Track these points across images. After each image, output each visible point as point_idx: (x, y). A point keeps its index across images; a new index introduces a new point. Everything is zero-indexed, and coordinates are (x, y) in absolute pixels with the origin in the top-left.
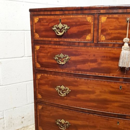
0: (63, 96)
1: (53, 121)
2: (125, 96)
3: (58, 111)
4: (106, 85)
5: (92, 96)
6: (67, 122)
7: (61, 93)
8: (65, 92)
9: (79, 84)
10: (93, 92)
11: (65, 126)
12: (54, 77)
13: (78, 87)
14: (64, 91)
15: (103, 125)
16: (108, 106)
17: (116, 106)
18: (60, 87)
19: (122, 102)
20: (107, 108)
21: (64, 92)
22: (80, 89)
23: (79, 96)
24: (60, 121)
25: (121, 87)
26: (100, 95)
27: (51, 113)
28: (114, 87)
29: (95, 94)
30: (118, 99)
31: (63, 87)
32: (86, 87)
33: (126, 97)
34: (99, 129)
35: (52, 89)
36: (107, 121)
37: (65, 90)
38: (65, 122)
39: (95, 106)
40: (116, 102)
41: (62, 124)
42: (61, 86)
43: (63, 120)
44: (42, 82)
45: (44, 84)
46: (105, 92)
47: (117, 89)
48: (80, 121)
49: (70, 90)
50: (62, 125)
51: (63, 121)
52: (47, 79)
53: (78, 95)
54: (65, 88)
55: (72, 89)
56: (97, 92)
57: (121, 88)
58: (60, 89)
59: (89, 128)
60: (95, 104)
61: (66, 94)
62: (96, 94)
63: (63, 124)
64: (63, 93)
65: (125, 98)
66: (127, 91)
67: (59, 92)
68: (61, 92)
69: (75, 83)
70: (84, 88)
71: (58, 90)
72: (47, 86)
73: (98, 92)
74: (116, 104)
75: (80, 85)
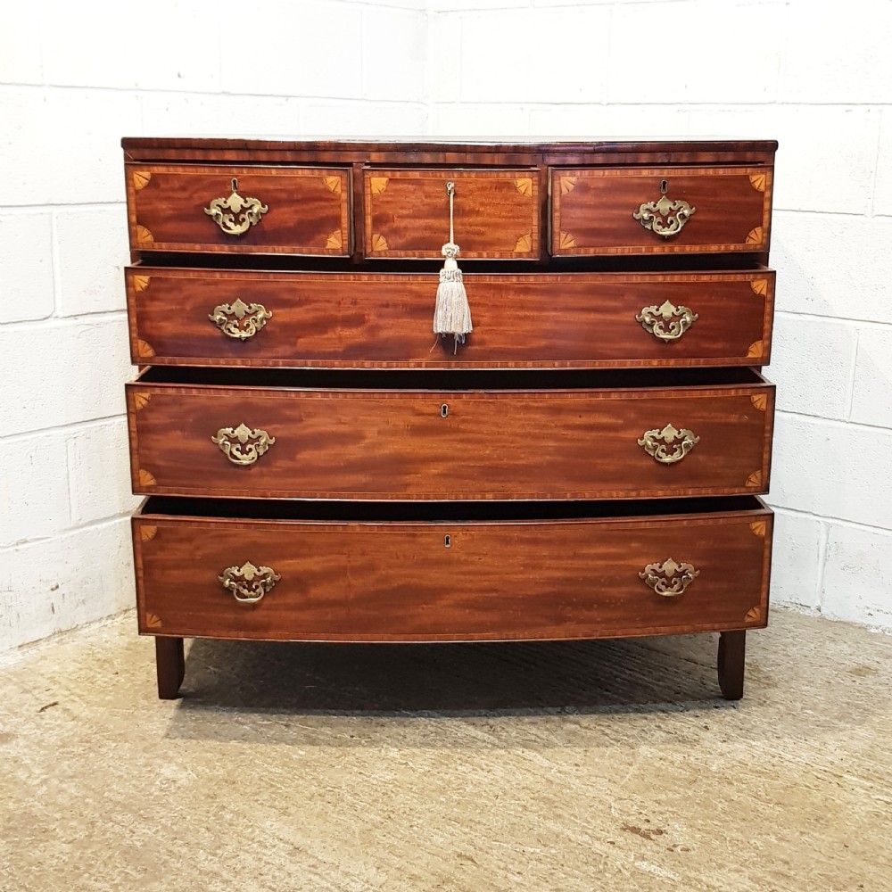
0: (245, 462)
1: (207, 576)
2: (461, 436)
3: (225, 536)
4: (399, 408)
5: (355, 452)
6: (264, 570)
7: (238, 454)
8: (252, 447)
9: (302, 414)
10: (357, 437)
11: (257, 587)
12: (208, 398)
13: (300, 425)
14: (249, 446)
15: (398, 558)
16: (407, 478)
17: (435, 476)
18: (233, 432)
19: (453, 459)
20: (407, 485)
21: (250, 450)
22: (309, 431)
23: (306, 456)
24: (239, 571)
25: (445, 408)
26: (379, 445)
27: (198, 548)
28: (425, 412)
29: (363, 444)
30: (440, 450)
31: (243, 432)
32: (329, 420)
33: (462, 441)
34: (384, 572)
35: (198, 445)
36: (411, 539)
37: (251, 441)
38: (259, 571)
39: (366, 485)
40: (432, 461)
41: (247, 581)
42: (235, 428)
43: (248, 564)
44: (157, 422)
45: (166, 429)
46: (395, 432)
47: (433, 418)
48: (317, 559)
49: (271, 438)
50: (244, 587)
51: (248, 571)
52: (175, 409)
53: (304, 453)
54: (253, 433)
55: (278, 434)
56: (367, 434)
57: (444, 412)
58: (234, 440)
59: (350, 578)
60: (363, 479)
61: (258, 453)
62: (367, 441)
63: (250, 583)
64: (243, 452)
65: (459, 446)
66: (464, 421)
67: (231, 452)
68: (237, 450)
69: (288, 412)
70: (323, 424)
71: (224, 444)
72: (179, 433)
73: (371, 434)
74: (435, 469)
75: (309, 415)
